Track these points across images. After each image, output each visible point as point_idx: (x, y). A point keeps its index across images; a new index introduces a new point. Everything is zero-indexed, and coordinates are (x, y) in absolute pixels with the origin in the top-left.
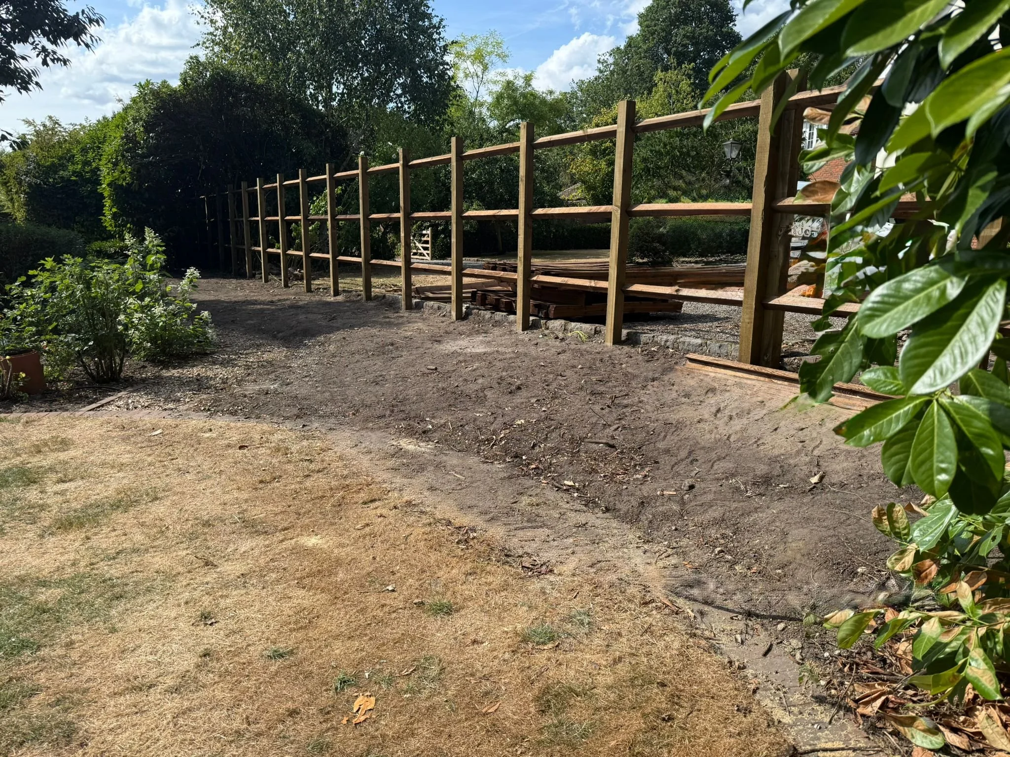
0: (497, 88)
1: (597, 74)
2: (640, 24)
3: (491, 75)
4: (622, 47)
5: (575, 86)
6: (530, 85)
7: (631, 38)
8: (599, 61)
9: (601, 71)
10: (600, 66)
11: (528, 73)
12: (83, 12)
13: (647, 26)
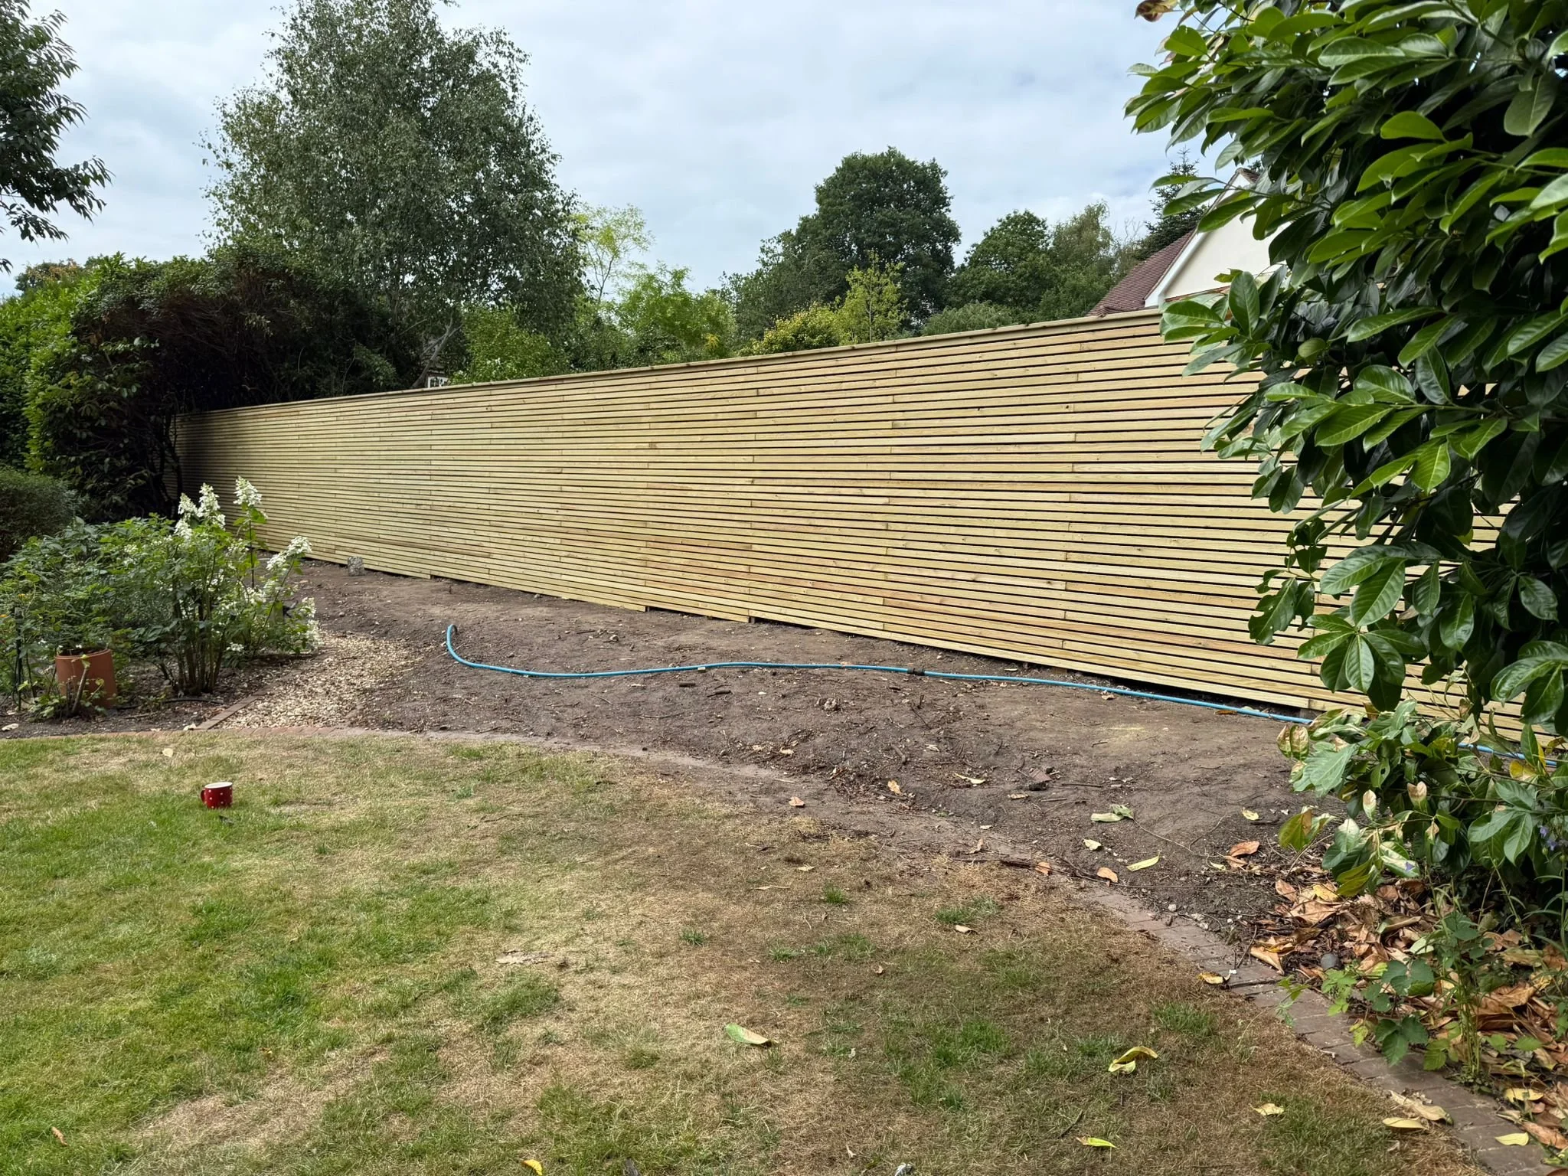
0: (631, 286)
1: (760, 266)
2: (820, 201)
3: (621, 266)
4: (794, 232)
5: (727, 281)
6: (679, 285)
7: (805, 220)
8: (763, 250)
9: (765, 264)
10: (763, 256)
11: (680, 268)
12: (85, 164)
13: (829, 204)
